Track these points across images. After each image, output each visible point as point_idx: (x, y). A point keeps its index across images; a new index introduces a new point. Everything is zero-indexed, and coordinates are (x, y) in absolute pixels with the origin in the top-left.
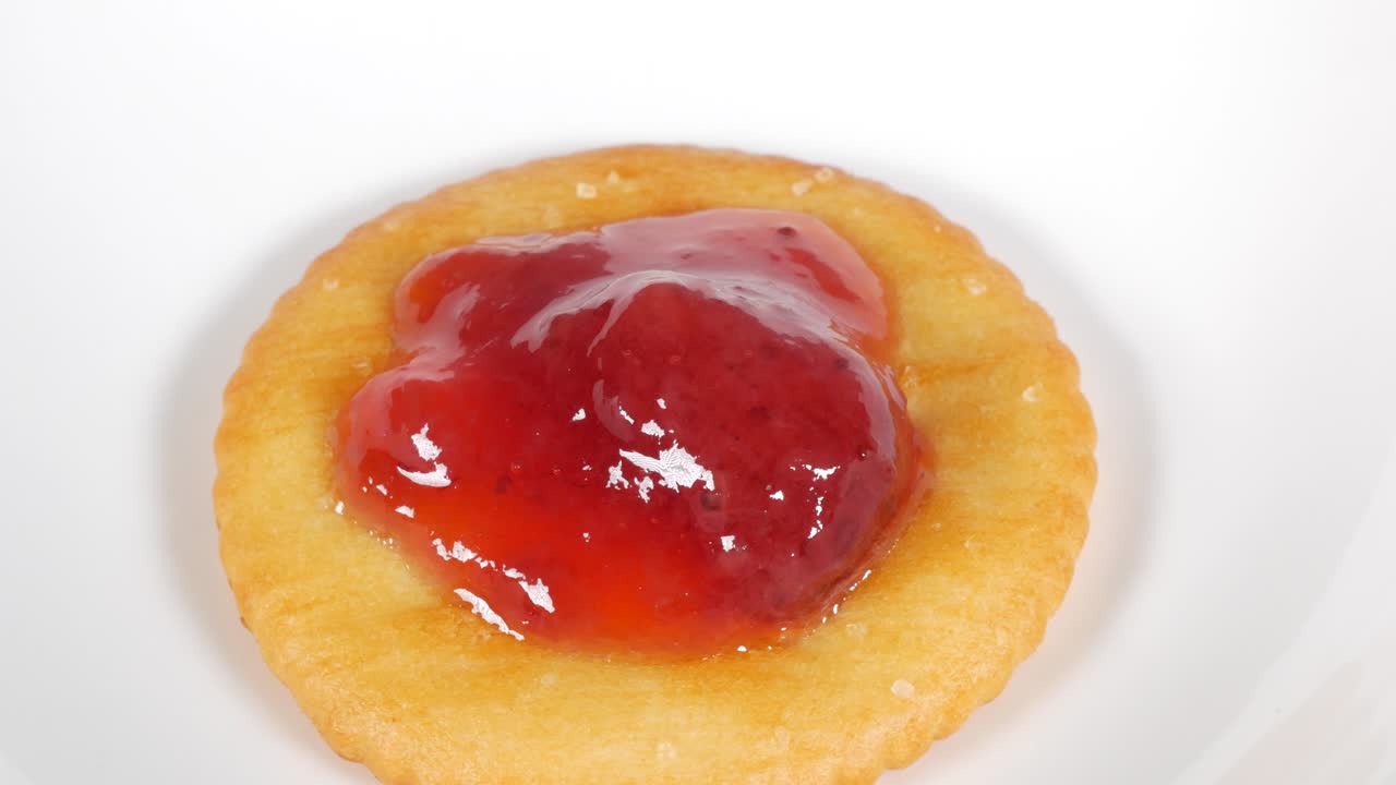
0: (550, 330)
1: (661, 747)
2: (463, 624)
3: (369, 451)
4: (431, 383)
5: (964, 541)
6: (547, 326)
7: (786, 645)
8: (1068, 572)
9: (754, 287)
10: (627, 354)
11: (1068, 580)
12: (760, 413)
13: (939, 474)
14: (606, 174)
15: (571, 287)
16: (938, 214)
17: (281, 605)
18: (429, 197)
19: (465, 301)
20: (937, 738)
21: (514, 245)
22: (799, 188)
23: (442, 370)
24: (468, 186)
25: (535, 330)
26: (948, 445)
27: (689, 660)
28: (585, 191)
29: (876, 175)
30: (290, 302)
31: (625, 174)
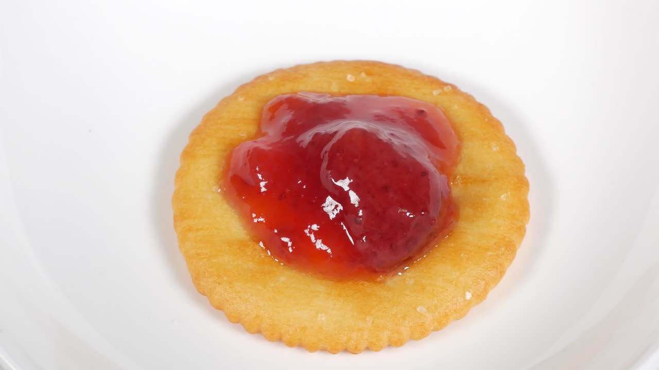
0: (313, 138)
1: (320, 315)
2: (255, 249)
3: (234, 175)
4: (263, 150)
5: (461, 254)
6: (312, 137)
7: (380, 282)
8: (502, 273)
9: (398, 134)
10: (338, 154)
11: (501, 277)
12: (385, 189)
13: (459, 223)
14: (361, 72)
15: (328, 121)
16: (489, 113)
17: (188, 227)
18: (290, 69)
19: (286, 117)
20: (433, 330)
21: (312, 98)
22: (435, 93)
23: (268, 146)
24: (307, 67)
25: (307, 138)
26: (465, 211)
27: (339, 281)
28: (350, 78)
29: (470, 92)
30: (226, 102)
31: (369, 73)
